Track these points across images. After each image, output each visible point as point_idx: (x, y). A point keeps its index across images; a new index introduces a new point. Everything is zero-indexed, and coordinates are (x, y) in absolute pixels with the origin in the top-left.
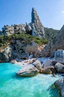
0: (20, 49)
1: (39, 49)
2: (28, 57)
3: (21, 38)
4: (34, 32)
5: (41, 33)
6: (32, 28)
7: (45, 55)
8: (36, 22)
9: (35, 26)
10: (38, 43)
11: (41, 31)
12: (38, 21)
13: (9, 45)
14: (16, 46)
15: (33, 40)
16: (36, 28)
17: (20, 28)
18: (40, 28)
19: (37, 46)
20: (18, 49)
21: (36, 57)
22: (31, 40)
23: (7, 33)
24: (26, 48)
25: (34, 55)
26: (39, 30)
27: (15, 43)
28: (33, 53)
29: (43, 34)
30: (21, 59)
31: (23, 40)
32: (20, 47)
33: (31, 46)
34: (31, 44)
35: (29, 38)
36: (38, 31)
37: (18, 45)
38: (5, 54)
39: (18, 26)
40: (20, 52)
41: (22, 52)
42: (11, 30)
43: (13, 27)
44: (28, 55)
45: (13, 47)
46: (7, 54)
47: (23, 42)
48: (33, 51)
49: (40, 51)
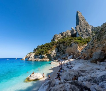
0: (62, 51)
1: (79, 50)
2: (68, 58)
3: (63, 42)
4: (79, 34)
5: (87, 33)
6: (76, 30)
7: (85, 57)
8: (81, 24)
9: (79, 28)
10: (78, 43)
11: (87, 31)
12: (83, 22)
13: (55, 48)
14: (60, 49)
15: (74, 41)
16: (80, 29)
17: (66, 34)
18: (85, 28)
19: (77, 46)
20: (61, 51)
21: (75, 58)
22: (72, 41)
23: (55, 40)
24: (66, 49)
25: (73, 56)
26: (84, 30)
27: (59, 46)
28: (73, 54)
29: (89, 34)
30: (62, 59)
31: (64, 43)
32: (62, 49)
33: (71, 47)
34: (71, 45)
35: (70, 40)
36: (83, 32)
37: (61, 48)
38: (51, 55)
39: (64, 33)
40: (62, 53)
41: (63, 53)
42: (58, 37)
43: (60, 35)
44: (68, 56)
45: (58, 49)
46: (53, 55)
47: (65, 45)
48: (73, 52)
49: (80, 52)
